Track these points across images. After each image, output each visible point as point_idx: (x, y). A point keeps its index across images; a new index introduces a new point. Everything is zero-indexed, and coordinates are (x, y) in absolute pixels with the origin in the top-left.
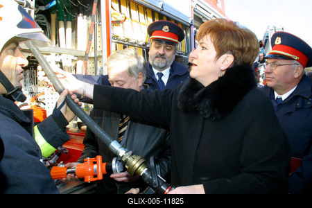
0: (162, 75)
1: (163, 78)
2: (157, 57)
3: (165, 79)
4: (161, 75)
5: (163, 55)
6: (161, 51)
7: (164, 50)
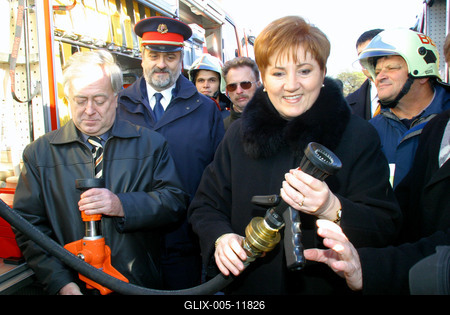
0: (161, 97)
1: (162, 102)
2: (155, 72)
3: (165, 103)
4: (159, 97)
5: (165, 68)
6: (160, 63)
7: (164, 61)
